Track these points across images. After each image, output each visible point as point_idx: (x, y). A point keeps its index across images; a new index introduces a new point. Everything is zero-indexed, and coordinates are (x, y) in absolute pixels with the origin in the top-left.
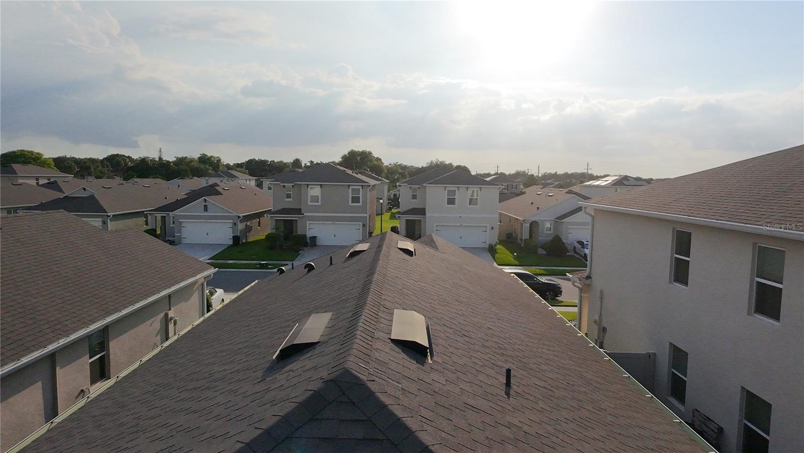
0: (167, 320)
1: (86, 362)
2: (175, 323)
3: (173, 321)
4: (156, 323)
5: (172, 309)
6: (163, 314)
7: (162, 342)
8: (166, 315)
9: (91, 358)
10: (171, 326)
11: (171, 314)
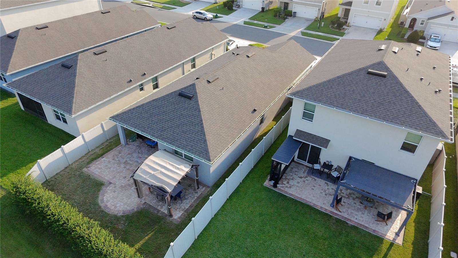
0: (212, 54)
1: (190, 64)
2: (214, 55)
3: (213, 55)
4: (209, 55)
5: (214, 51)
6: (211, 53)
7: (210, 60)
8: (212, 53)
9: (191, 63)
10: (213, 56)
11: (213, 53)
